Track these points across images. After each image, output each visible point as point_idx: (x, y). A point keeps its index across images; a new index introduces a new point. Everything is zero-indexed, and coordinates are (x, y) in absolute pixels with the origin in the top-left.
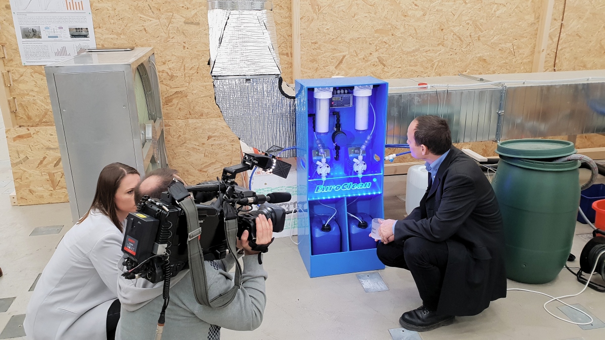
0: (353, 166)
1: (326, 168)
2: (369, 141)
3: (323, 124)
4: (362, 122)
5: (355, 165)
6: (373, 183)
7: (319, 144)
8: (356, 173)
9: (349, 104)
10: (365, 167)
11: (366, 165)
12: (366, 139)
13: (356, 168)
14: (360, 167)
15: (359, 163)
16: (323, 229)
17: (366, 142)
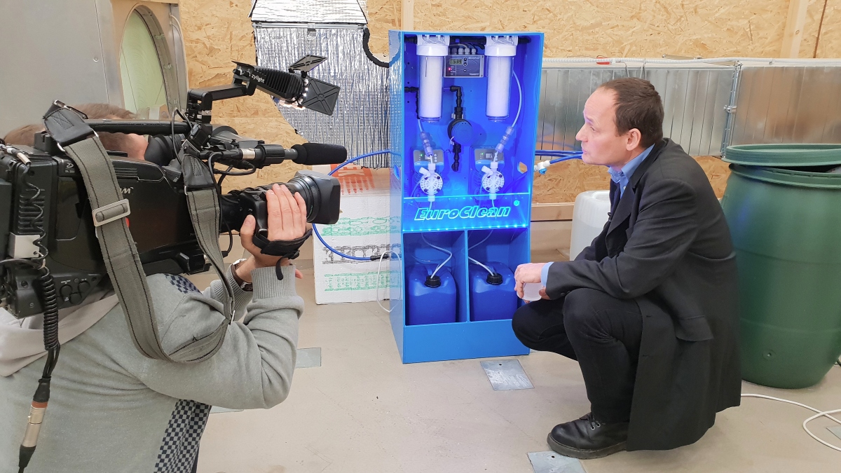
0: (481, 179)
1: (436, 180)
2: (509, 136)
3: (431, 103)
4: (498, 104)
5: (485, 177)
6: (513, 207)
7: (426, 139)
8: (486, 191)
9: (478, 72)
10: (501, 182)
11: (503, 179)
12: (504, 133)
13: (486, 183)
14: (493, 181)
15: (491, 173)
16: (428, 283)
17: (505, 138)
